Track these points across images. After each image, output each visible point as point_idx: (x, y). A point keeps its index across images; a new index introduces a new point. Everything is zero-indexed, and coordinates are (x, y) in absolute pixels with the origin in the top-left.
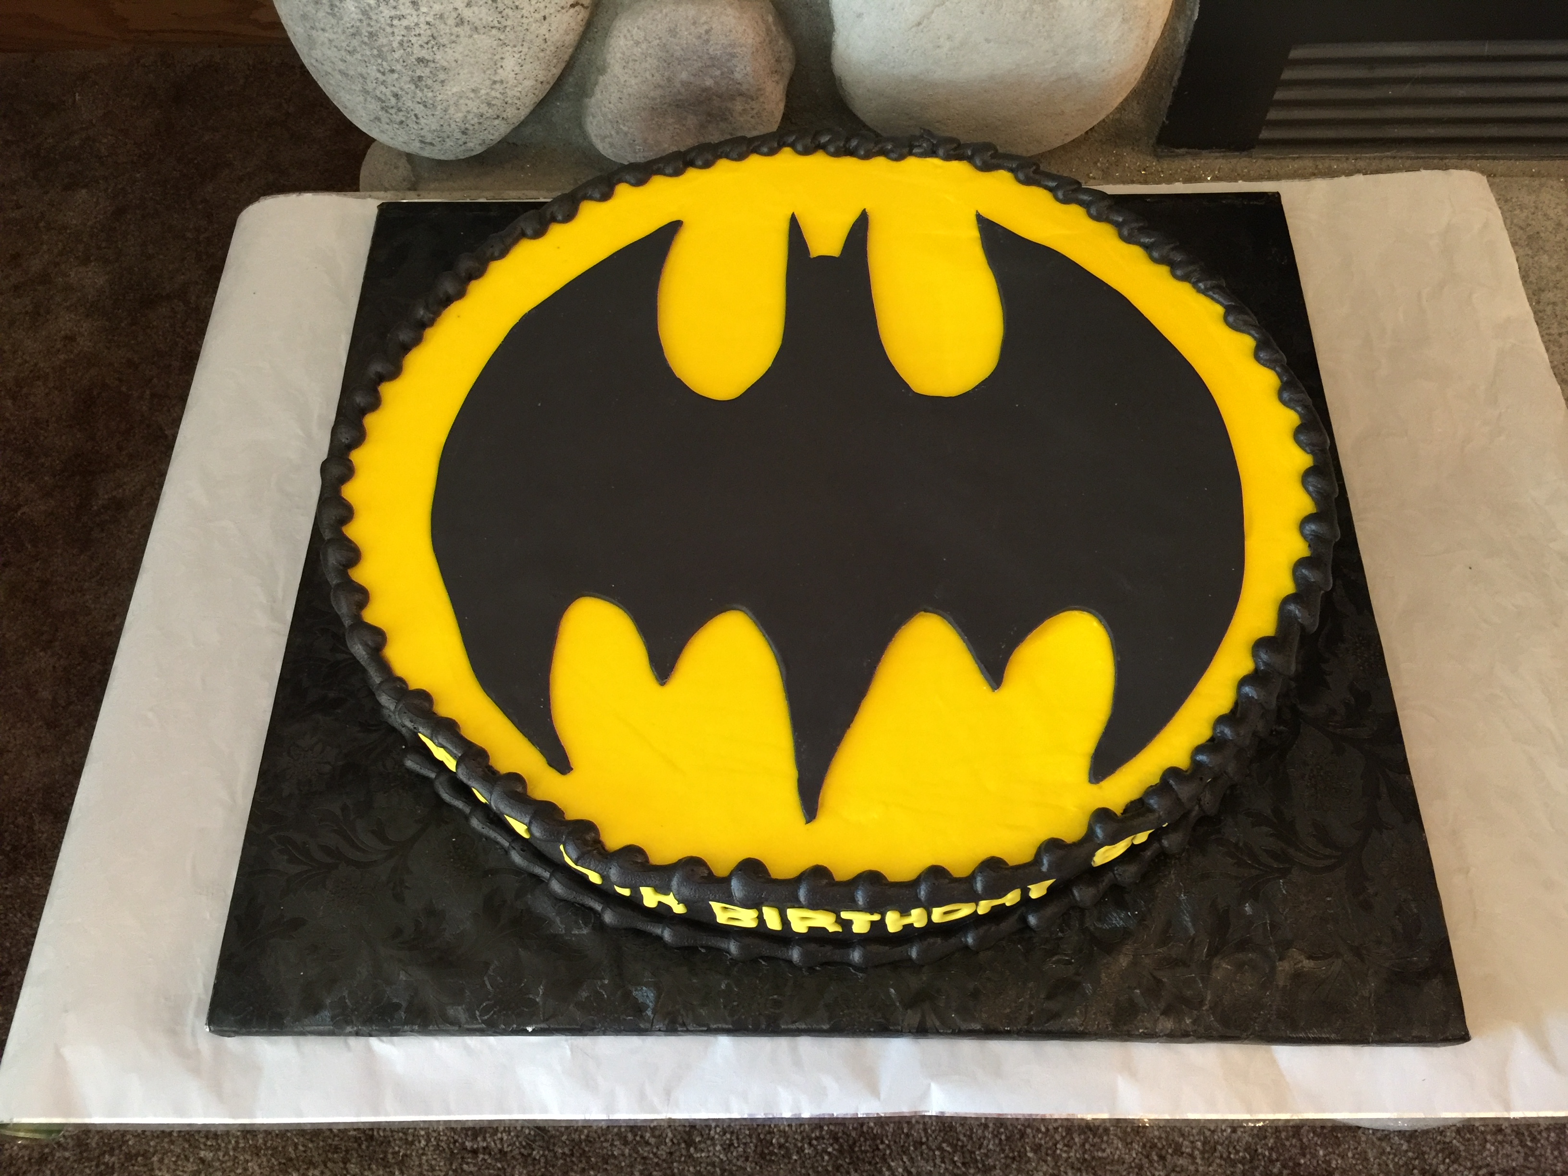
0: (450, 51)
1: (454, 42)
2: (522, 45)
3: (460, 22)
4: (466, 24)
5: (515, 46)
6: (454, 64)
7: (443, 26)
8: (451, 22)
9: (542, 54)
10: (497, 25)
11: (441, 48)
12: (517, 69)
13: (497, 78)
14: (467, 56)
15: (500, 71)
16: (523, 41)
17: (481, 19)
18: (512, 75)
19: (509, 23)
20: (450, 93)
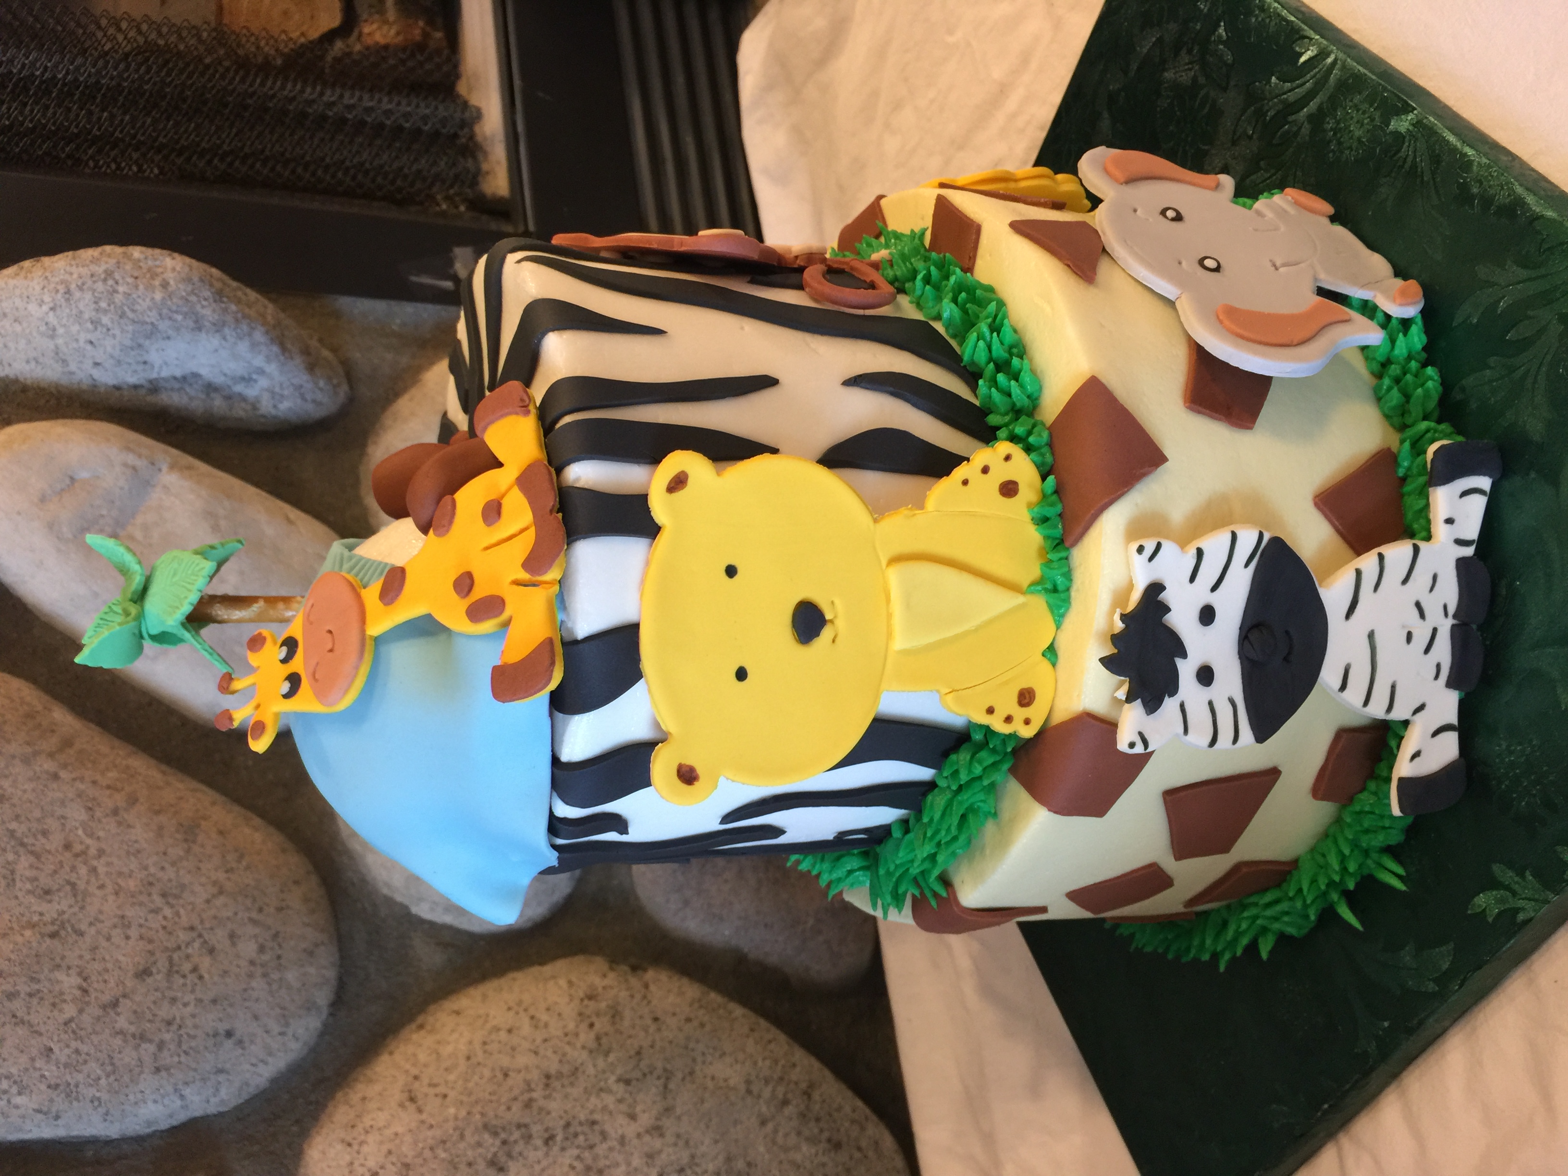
0: (703, 1149)
1: (687, 1143)
2: (693, 1050)
3: (657, 1130)
4: (660, 1123)
5: (694, 1060)
6: (721, 1145)
7: (664, 1156)
8: (657, 1143)
9: (708, 1028)
10: (662, 1081)
11: (697, 1161)
12: (728, 1060)
13: (742, 1088)
14: (708, 1127)
15: (732, 1083)
16: (686, 1048)
17: (654, 1102)
18: (738, 1067)
19: (659, 1065)
20: (767, 1157)
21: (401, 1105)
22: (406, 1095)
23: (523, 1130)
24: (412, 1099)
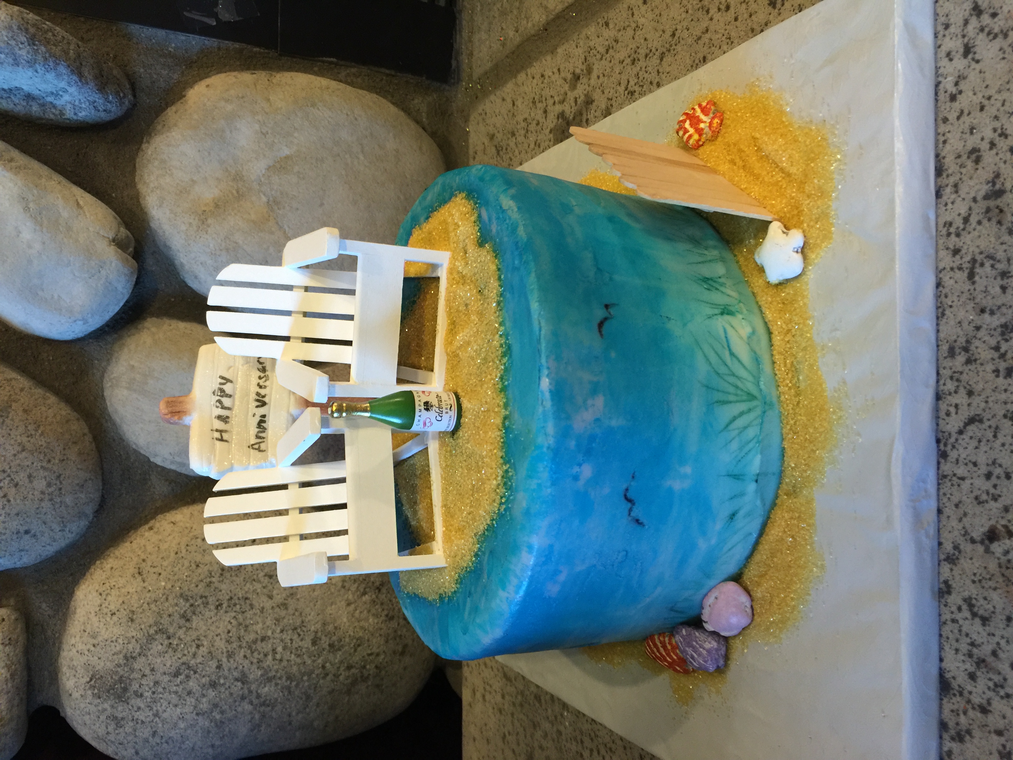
3: (284, 605)
7: (286, 620)
11: (305, 624)
21: (133, 576)
22: (137, 570)
23: (204, 599)
24: (139, 573)
